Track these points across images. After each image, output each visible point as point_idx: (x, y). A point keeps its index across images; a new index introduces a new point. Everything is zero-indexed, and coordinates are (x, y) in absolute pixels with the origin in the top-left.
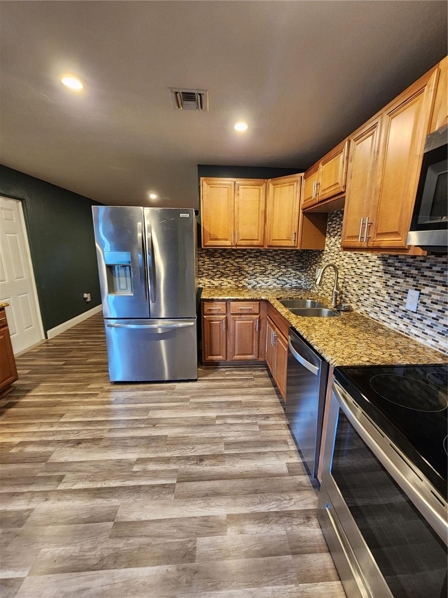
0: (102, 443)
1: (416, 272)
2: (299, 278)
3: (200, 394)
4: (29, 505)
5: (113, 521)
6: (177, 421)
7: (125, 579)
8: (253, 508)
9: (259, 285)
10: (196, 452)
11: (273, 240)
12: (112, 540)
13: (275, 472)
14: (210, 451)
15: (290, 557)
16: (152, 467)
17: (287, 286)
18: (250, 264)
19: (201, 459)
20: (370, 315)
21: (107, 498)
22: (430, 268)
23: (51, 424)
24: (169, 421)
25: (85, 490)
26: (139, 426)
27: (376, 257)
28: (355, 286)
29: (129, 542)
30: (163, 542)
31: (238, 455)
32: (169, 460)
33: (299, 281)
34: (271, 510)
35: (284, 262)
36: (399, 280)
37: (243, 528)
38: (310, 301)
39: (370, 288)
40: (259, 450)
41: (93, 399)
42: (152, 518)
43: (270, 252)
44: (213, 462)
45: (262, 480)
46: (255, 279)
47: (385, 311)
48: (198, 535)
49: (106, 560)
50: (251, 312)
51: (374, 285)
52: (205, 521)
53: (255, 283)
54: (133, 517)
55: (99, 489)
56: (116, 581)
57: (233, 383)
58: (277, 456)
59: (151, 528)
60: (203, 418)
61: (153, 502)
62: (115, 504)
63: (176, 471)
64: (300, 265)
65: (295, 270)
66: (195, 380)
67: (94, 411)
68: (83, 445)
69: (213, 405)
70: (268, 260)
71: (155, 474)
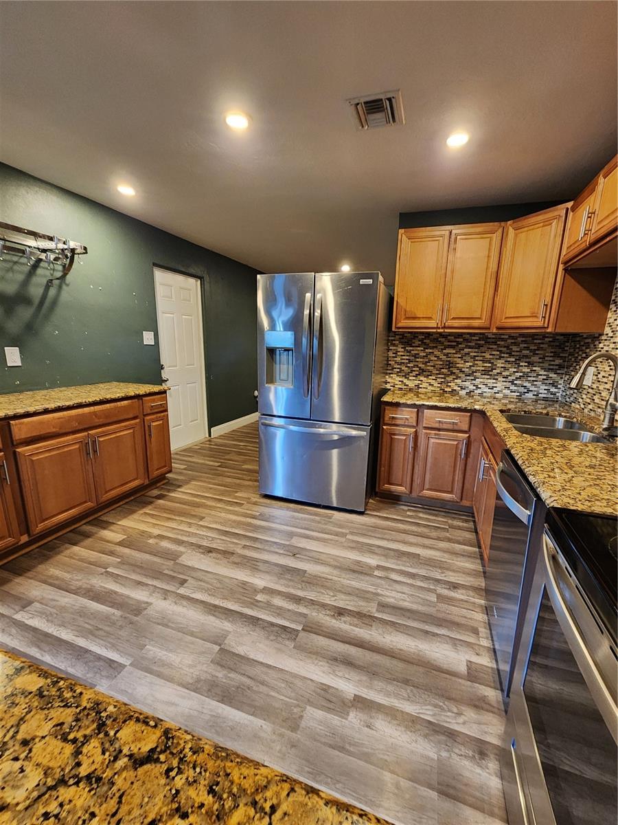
0: (233, 559)
2: (554, 385)
4: (149, 598)
5: (220, 645)
6: (323, 557)
7: (215, 714)
8: (395, 701)
9: (479, 391)
10: (337, 601)
11: (506, 318)
12: (212, 665)
13: (445, 667)
14: (355, 606)
16: (278, 601)
17: (530, 395)
18: (467, 358)
19: (340, 612)
21: (221, 618)
23: (190, 524)
24: (314, 554)
25: (202, 602)
26: (277, 551)
29: (229, 675)
30: (266, 693)
31: (393, 624)
32: (300, 600)
33: (553, 390)
34: (422, 716)
35: (526, 357)
37: (372, 721)
38: (562, 419)
40: (427, 628)
41: (237, 509)
42: (261, 660)
43: (503, 340)
44: (355, 621)
45: (421, 670)
46: (474, 382)
48: (310, 702)
49: (202, 683)
52: (324, 690)
53: (472, 387)
54: (241, 650)
55: (215, 606)
56: (205, 711)
57: (414, 528)
58: (455, 645)
59: (257, 671)
60: (359, 562)
61: (267, 642)
62: (227, 629)
63: (305, 616)
64: (557, 362)
65: (545, 370)
66: (361, 513)
67: (234, 521)
68: (213, 555)
69: (377, 550)
70: (498, 353)
71: (280, 612)
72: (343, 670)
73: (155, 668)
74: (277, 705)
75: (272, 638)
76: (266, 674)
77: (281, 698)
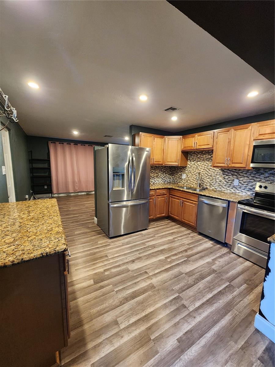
0: (144, 258)
1: (237, 174)
2: (170, 179)
3: (156, 233)
5: (183, 274)
6: (161, 244)
8: (215, 256)
9: (156, 182)
10: (181, 249)
11: (167, 162)
12: (190, 277)
13: (210, 247)
14: (185, 248)
15: (235, 261)
16: (173, 258)
17: (166, 182)
18: (152, 173)
19: (186, 251)
20: (217, 189)
21: (172, 270)
22: (242, 173)
24: (158, 244)
25: (161, 271)
26: (149, 249)
27: (219, 169)
28: (208, 180)
29: (195, 275)
30: (204, 272)
32: (176, 254)
33: (170, 180)
34: (220, 255)
35: (165, 172)
36: (230, 177)
37: (218, 261)
38: (186, 187)
39: (216, 180)
41: (111, 247)
42: (193, 269)
43: (160, 167)
44: (190, 250)
45: (209, 249)
47: (224, 187)
48: (210, 266)
49: (195, 281)
50: (164, 194)
51: (218, 179)
52: (208, 263)
53: (154, 181)
54: (188, 271)
55: (165, 269)
56: (205, 283)
57: (163, 227)
58: (206, 243)
59: (197, 271)
62: (177, 270)
63: (183, 256)
65: (169, 175)
66: (146, 229)
67: (119, 250)
68: (136, 261)
69: (166, 235)
70: (159, 171)
71: (178, 259)
72: (205, 258)
73: (184, 289)
74: (209, 271)
75: (187, 264)
76: (199, 269)
77: (207, 270)
